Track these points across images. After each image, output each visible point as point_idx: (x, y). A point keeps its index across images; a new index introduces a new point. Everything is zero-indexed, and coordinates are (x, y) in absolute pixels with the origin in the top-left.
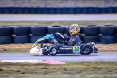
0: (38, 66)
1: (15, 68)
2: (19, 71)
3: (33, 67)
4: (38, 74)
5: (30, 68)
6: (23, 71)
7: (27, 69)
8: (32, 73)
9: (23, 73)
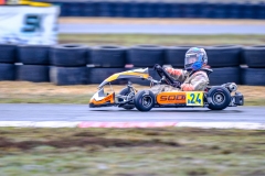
0: (259, 138)
1: (208, 141)
2: (215, 148)
3: (248, 139)
4: (258, 154)
5: (242, 141)
6: (225, 147)
7: (234, 144)
8: (245, 152)
9: (226, 153)
